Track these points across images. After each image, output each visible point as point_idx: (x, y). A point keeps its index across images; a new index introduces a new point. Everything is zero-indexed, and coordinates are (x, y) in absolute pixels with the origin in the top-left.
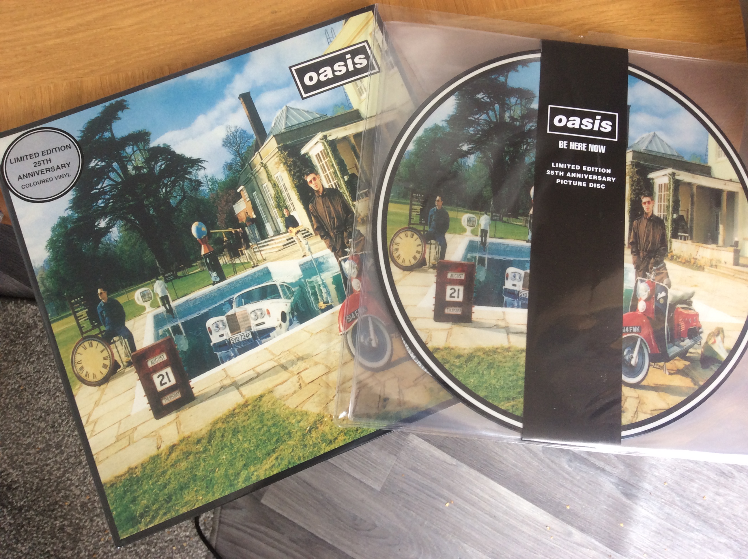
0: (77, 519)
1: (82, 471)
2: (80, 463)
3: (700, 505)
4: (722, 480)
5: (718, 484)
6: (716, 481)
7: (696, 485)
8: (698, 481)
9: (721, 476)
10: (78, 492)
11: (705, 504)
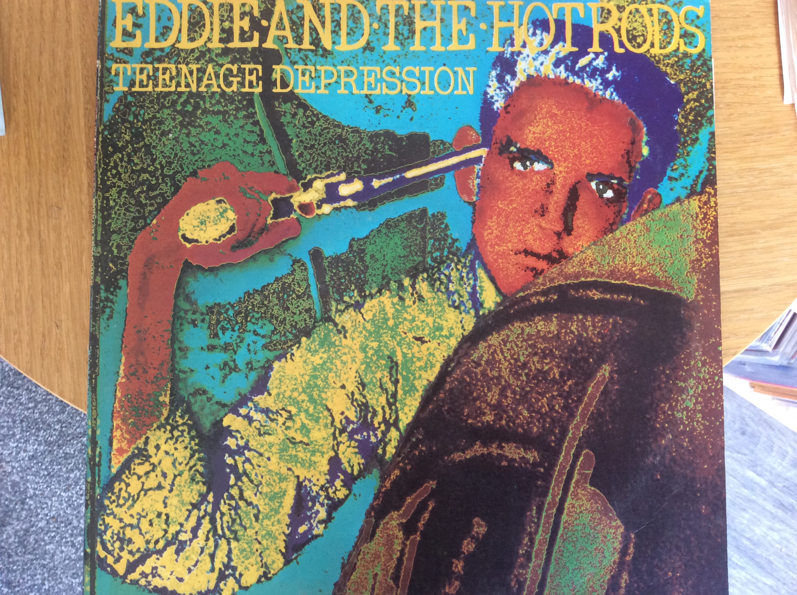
0: (6, 500)
1: (16, 444)
2: (14, 435)
3: (748, 539)
4: (780, 513)
5: (774, 517)
6: (772, 513)
7: (747, 516)
8: (750, 511)
9: (779, 508)
10: (9, 469)
11: (755, 538)
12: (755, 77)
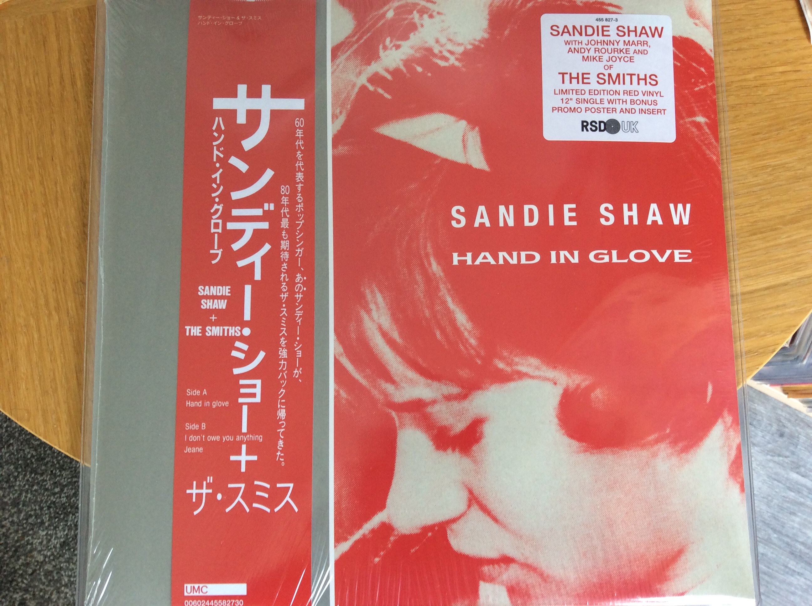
12: (755, 77)
